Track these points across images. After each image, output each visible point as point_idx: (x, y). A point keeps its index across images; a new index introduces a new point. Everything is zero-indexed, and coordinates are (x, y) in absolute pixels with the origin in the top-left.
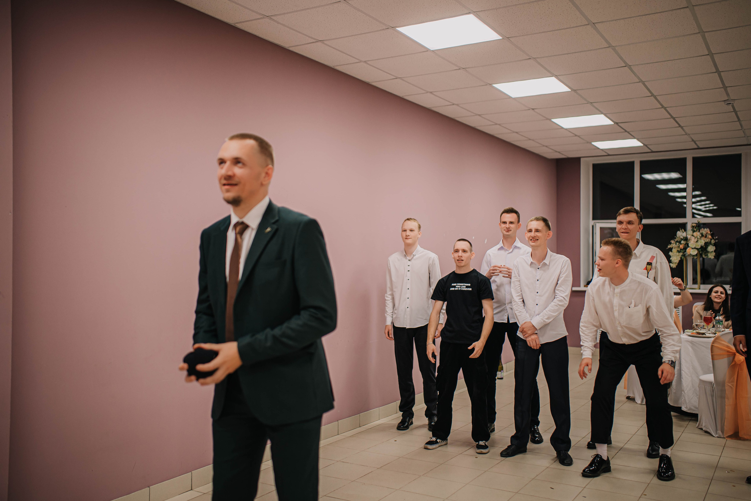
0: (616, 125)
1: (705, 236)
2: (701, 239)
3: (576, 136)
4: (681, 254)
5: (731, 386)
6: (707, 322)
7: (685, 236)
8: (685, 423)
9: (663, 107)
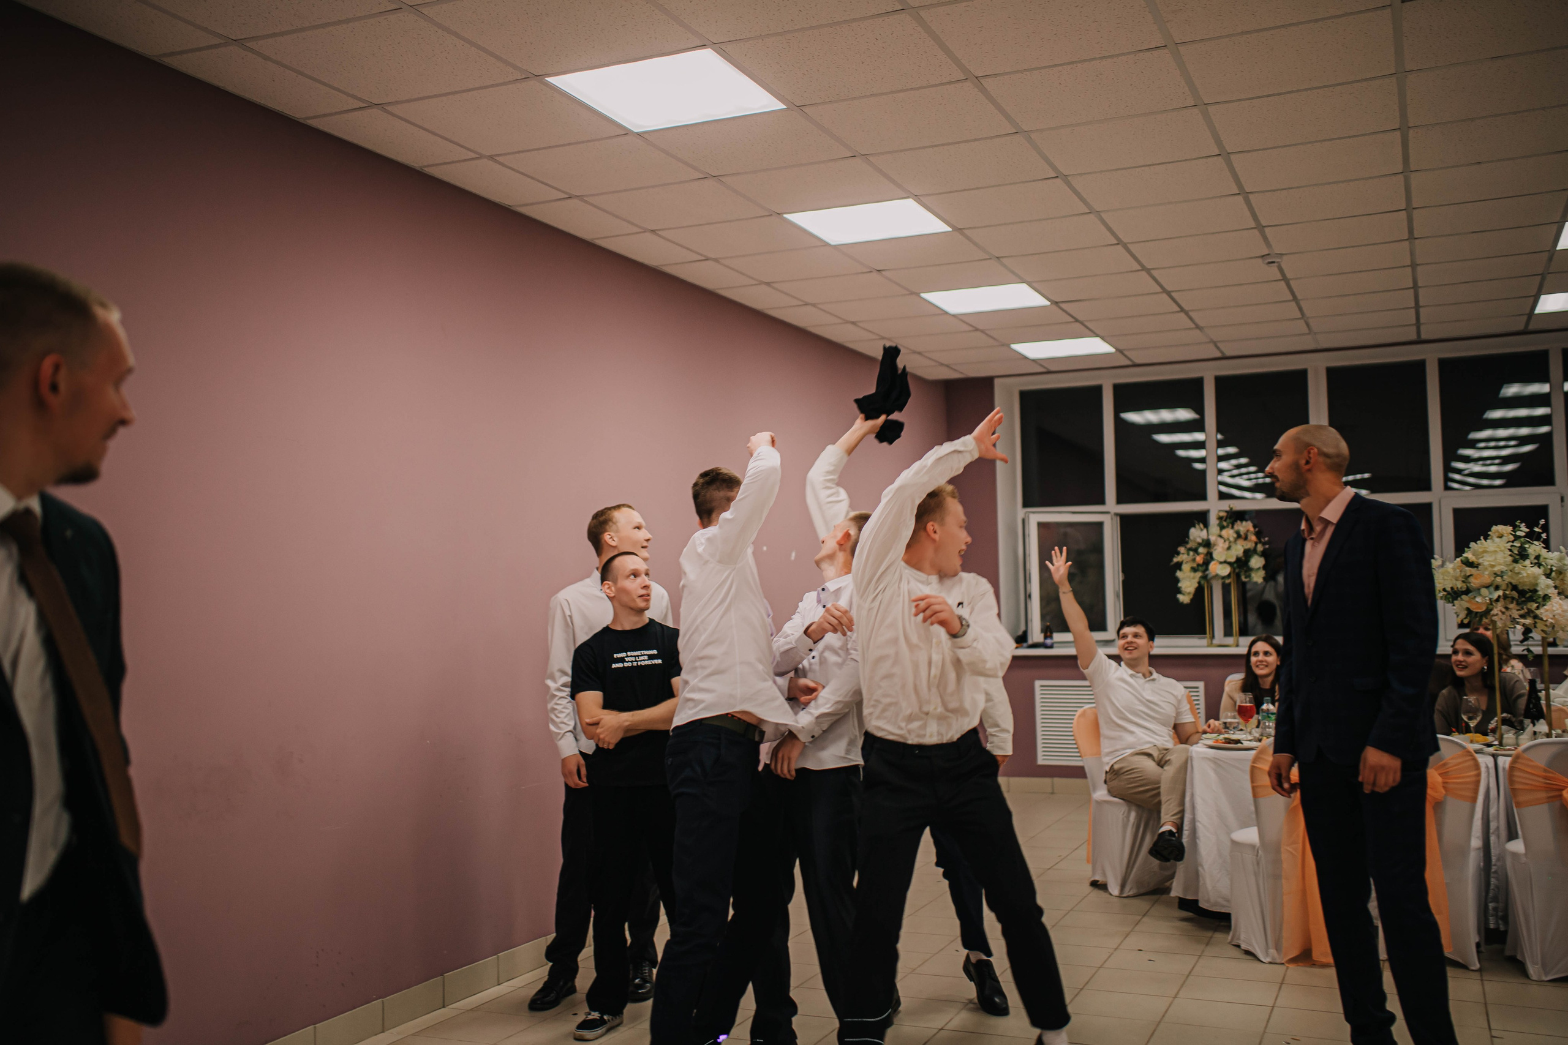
0: (1054, 307)
3: (977, 330)
4: (1199, 574)
6: (1245, 716)
7: (1205, 537)
8: (1207, 935)
9: (1144, 268)
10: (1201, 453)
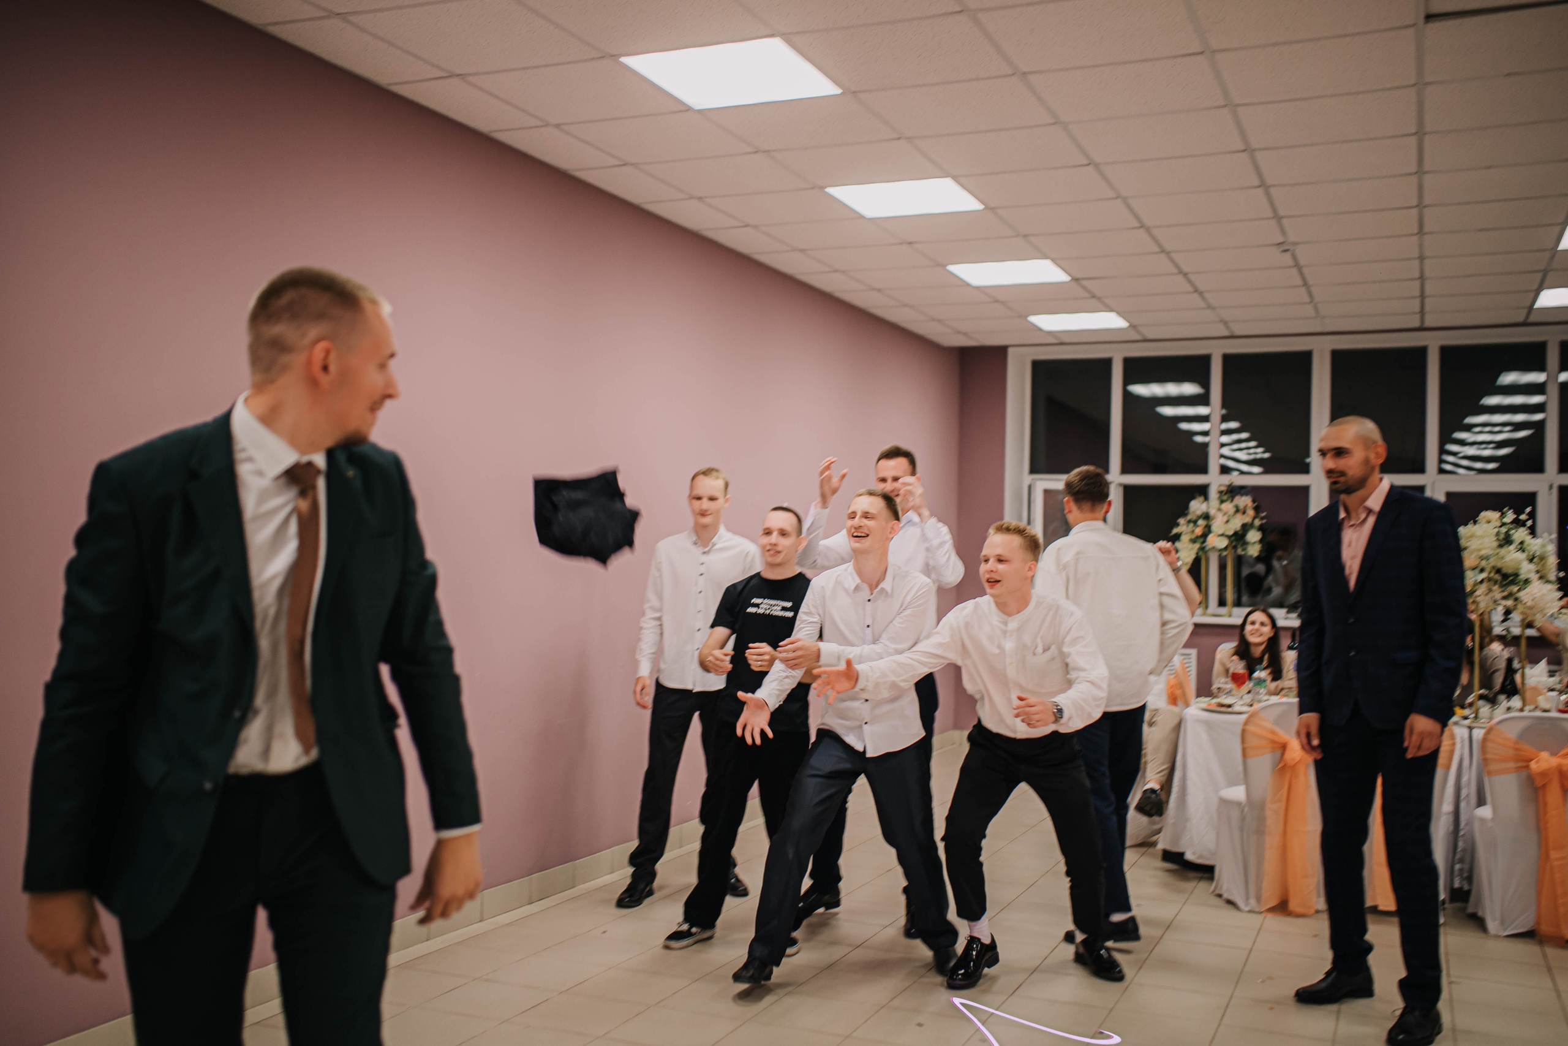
0: (1075, 283)
1: (1242, 510)
2: (1235, 518)
3: (996, 301)
4: (1197, 546)
5: (1276, 808)
7: (1205, 510)
8: (1190, 885)
9: (1163, 251)
10: (1205, 426)
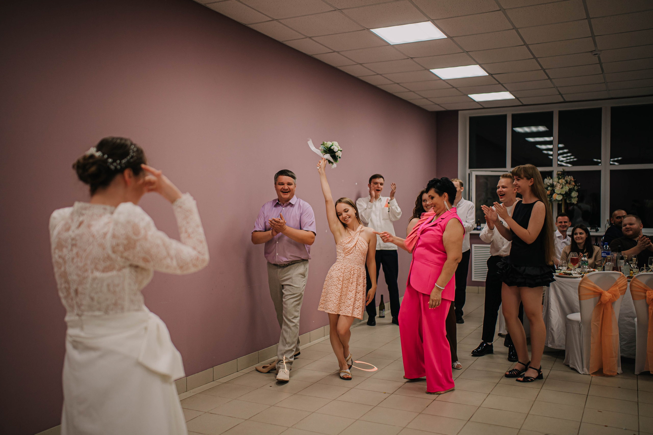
0: (490, 76)
1: (569, 182)
2: (566, 186)
3: (454, 87)
5: (597, 325)
6: (574, 263)
8: (553, 360)
9: (535, 57)
10: (550, 147)
